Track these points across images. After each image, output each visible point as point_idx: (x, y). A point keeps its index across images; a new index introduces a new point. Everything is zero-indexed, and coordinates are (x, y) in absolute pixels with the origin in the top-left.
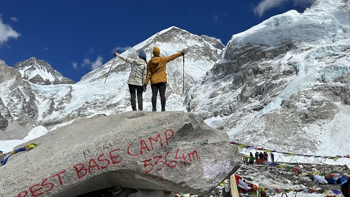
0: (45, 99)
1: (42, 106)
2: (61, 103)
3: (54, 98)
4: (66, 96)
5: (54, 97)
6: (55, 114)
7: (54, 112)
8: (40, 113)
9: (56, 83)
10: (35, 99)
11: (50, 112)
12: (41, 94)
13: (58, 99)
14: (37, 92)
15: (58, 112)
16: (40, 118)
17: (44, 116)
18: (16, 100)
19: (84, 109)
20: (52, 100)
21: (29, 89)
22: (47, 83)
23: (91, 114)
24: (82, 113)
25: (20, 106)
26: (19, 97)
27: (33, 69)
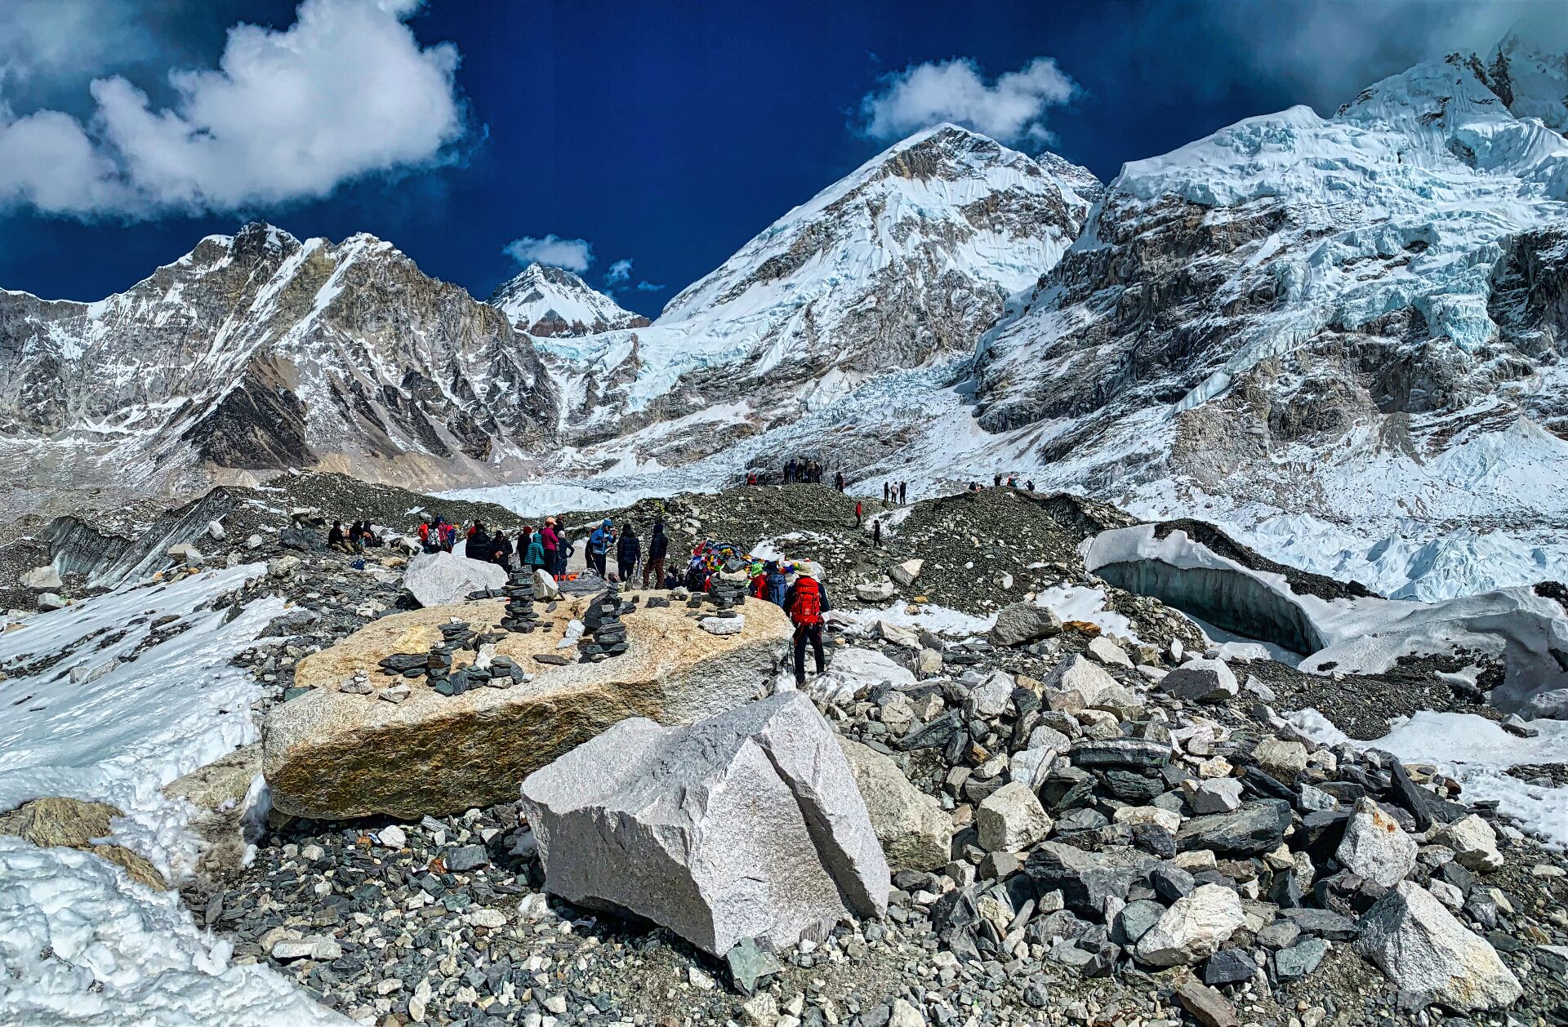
0: (570, 376)
1: (568, 393)
2: (613, 382)
3: (595, 373)
4: (623, 363)
5: (595, 367)
6: (600, 414)
7: (598, 409)
8: (564, 413)
9: (599, 328)
10: (546, 376)
11: (586, 409)
12: (559, 363)
13: (606, 373)
14: (550, 358)
15: (607, 408)
16: (562, 426)
17: (573, 419)
18: (503, 386)
19: (676, 396)
20: (589, 375)
21: (530, 352)
22: (578, 329)
23: (696, 408)
24: (671, 407)
25: (514, 399)
26: (510, 377)
27: (537, 296)
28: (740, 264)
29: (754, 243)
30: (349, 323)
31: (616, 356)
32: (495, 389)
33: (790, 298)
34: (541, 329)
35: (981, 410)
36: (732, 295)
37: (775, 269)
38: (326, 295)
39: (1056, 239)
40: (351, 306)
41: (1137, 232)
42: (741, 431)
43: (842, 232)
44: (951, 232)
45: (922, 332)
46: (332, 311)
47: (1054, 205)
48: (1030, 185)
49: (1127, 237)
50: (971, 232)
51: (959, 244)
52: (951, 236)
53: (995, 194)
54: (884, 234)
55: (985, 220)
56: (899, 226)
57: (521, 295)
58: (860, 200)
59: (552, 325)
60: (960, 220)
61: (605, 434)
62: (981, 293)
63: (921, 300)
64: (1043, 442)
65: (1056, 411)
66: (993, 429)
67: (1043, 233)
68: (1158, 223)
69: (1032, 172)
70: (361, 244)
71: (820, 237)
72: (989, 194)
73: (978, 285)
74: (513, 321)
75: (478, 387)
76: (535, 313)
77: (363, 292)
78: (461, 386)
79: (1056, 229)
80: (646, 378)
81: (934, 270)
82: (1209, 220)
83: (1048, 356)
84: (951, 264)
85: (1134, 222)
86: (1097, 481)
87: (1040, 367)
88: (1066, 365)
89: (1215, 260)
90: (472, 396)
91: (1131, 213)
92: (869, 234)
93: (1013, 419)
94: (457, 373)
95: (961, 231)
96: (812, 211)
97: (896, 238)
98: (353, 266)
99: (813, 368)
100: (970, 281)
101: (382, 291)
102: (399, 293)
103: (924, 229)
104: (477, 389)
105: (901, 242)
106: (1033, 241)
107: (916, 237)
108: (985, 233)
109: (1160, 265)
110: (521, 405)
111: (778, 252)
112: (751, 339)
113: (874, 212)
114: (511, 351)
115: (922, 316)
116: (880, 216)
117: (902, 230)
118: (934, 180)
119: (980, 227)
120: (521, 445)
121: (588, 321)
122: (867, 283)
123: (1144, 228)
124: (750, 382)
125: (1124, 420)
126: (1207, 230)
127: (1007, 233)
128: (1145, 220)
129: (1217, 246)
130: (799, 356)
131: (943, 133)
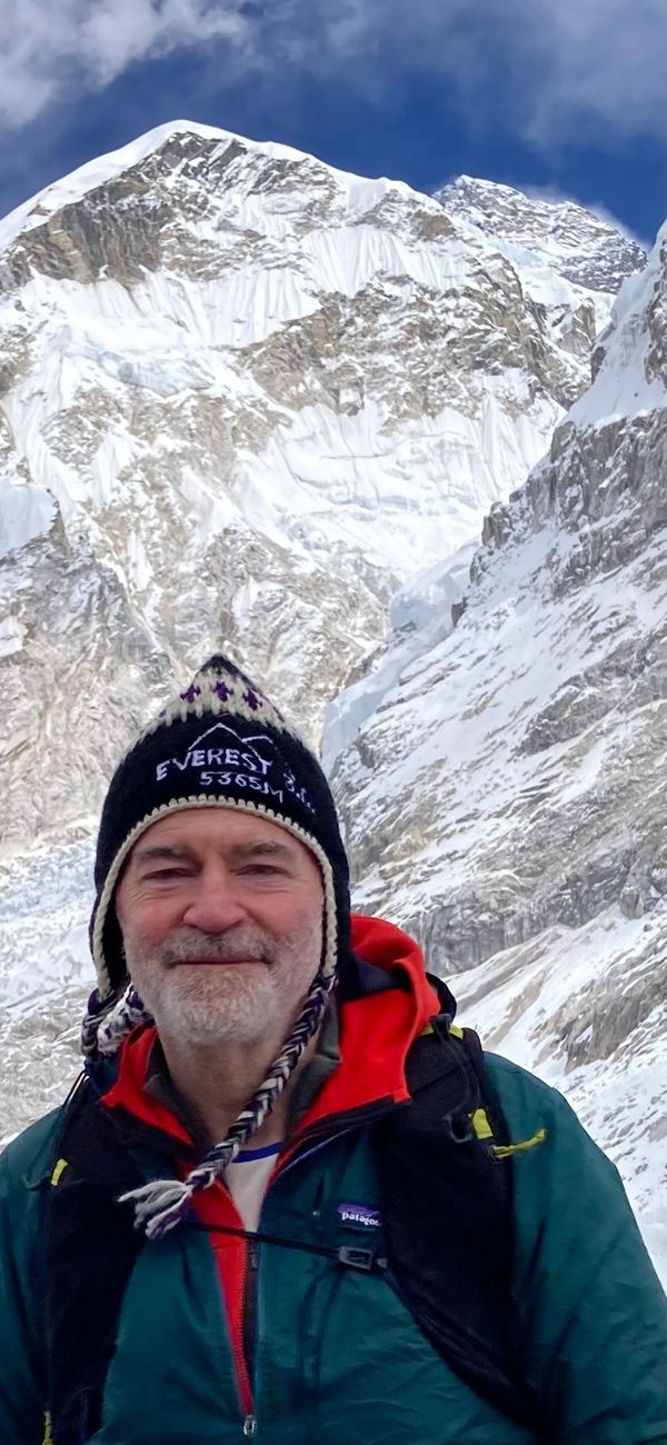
39: (513, 408)
44: (216, 422)
47: (498, 314)
48: (432, 266)
50: (274, 419)
51: (244, 454)
52: (219, 433)
53: (331, 305)
54: (32, 444)
55: (311, 380)
56: (70, 417)
60: (239, 387)
62: (315, 587)
67: (476, 397)
69: (431, 228)
72: (313, 306)
73: (306, 568)
79: (515, 382)
81: (177, 534)
83: (538, 741)
84: (225, 513)
95: (245, 417)
97: (62, 454)
100: (284, 556)
103: (142, 422)
105: (79, 462)
106: (451, 423)
107: (120, 446)
108: (310, 418)
118: (159, 284)
119: (298, 403)
127: (374, 412)
131: (172, 150)
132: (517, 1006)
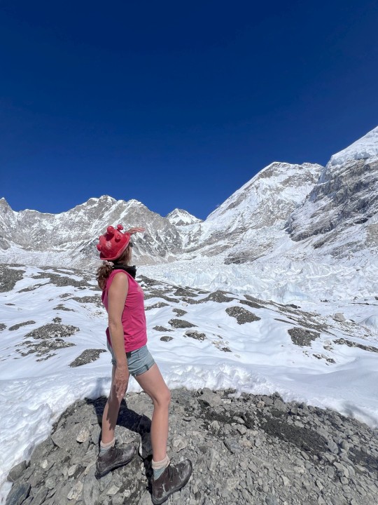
0: (185, 235)
1: (184, 239)
3: (191, 234)
4: (198, 231)
6: (192, 244)
8: (184, 245)
9: (192, 223)
10: (179, 236)
11: (189, 243)
12: (183, 232)
13: (193, 234)
14: (180, 231)
15: (194, 243)
16: (183, 248)
17: (186, 246)
18: (169, 238)
19: (210, 239)
20: (189, 235)
21: (175, 230)
22: (187, 224)
23: (216, 242)
24: (209, 242)
25: (171, 241)
26: (170, 236)
27: (177, 216)
28: (224, 205)
29: (227, 200)
30: (129, 222)
31: (196, 230)
32: (167, 239)
33: (237, 212)
34: (178, 224)
35: (292, 235)
36: (223, 213)
37: (232, 206)
38: (123, 214)
39: (309, 185)
40: (130, 218)
41: (339, 174)
42: (226, 247)
43: (249, 194)
45: (272, 217)
46: (125, 219)
47: (308, 176)
48: (300, 172)
49: (335, 177)
50: (284, 188)
51: (281, 192)
52: (278, 190)
53: (290, 177)
54: (260, 193)
55: (288, 184)
56: (264, 191)
57: (173, 216)
58: (253, 186)
59: (181, 223)
60: (280, 186)
61: (193, 250)
62: (288, 204)
63: (271, 208)
64: (313, 242)
65: (316, 233)
66: (297, 241)
67: (305, 184)
68: (347, 169)
69: (300, 168)
70: (133, 202)
71: (243, 196)
72: (288, 177)
73: (287, 202)
74: (171, 222)
75: (162, 238)
76: (177, 220)
77: (133, 214)
78: (158, 238)
79: (310, 182)
80: (203, 235)
81: (274, 201)
82: (368, 162)
83: (312, 217)
84: (279, 198)
85: (338, 172)
86: (336, 253)
87: (310, 220)
88: (318, 219)
89: (373, 174)
90: (161, 241)
91: (336, 170)
92: (256, 194)
93: (302, 237)
94: (157, 235)
95: (281, 189)
96: (241, 191)
97: (263, 194)
98: (131, 208)
99: (244, 229)
100: (285, 201)
101: (138, 214)
102: (143, 215)
103: (271, 190)
104: (162, 239)
106: (303, 187)
107: (269, 192)
108: (287, 188)
109: (349, 182)
110: (173, 242)
111: (233, 202)
112: (228, 223)
113: (257, 188)
114: (170, 230)
115: (272, 213)
116: (258, 190)
117: (264, 192)
118: (272, 177)
120: (173, 253)
121: (189, 222)
122: (256, 206)
123: (342, 172)
124: (228, 235)
125: (343, 232)
126: (368, 166)
127: (294, 187)
128: (342, 170)
129: (373, 169)
130: (240, 227)
131: (274, 165)
132: (309, 243)
